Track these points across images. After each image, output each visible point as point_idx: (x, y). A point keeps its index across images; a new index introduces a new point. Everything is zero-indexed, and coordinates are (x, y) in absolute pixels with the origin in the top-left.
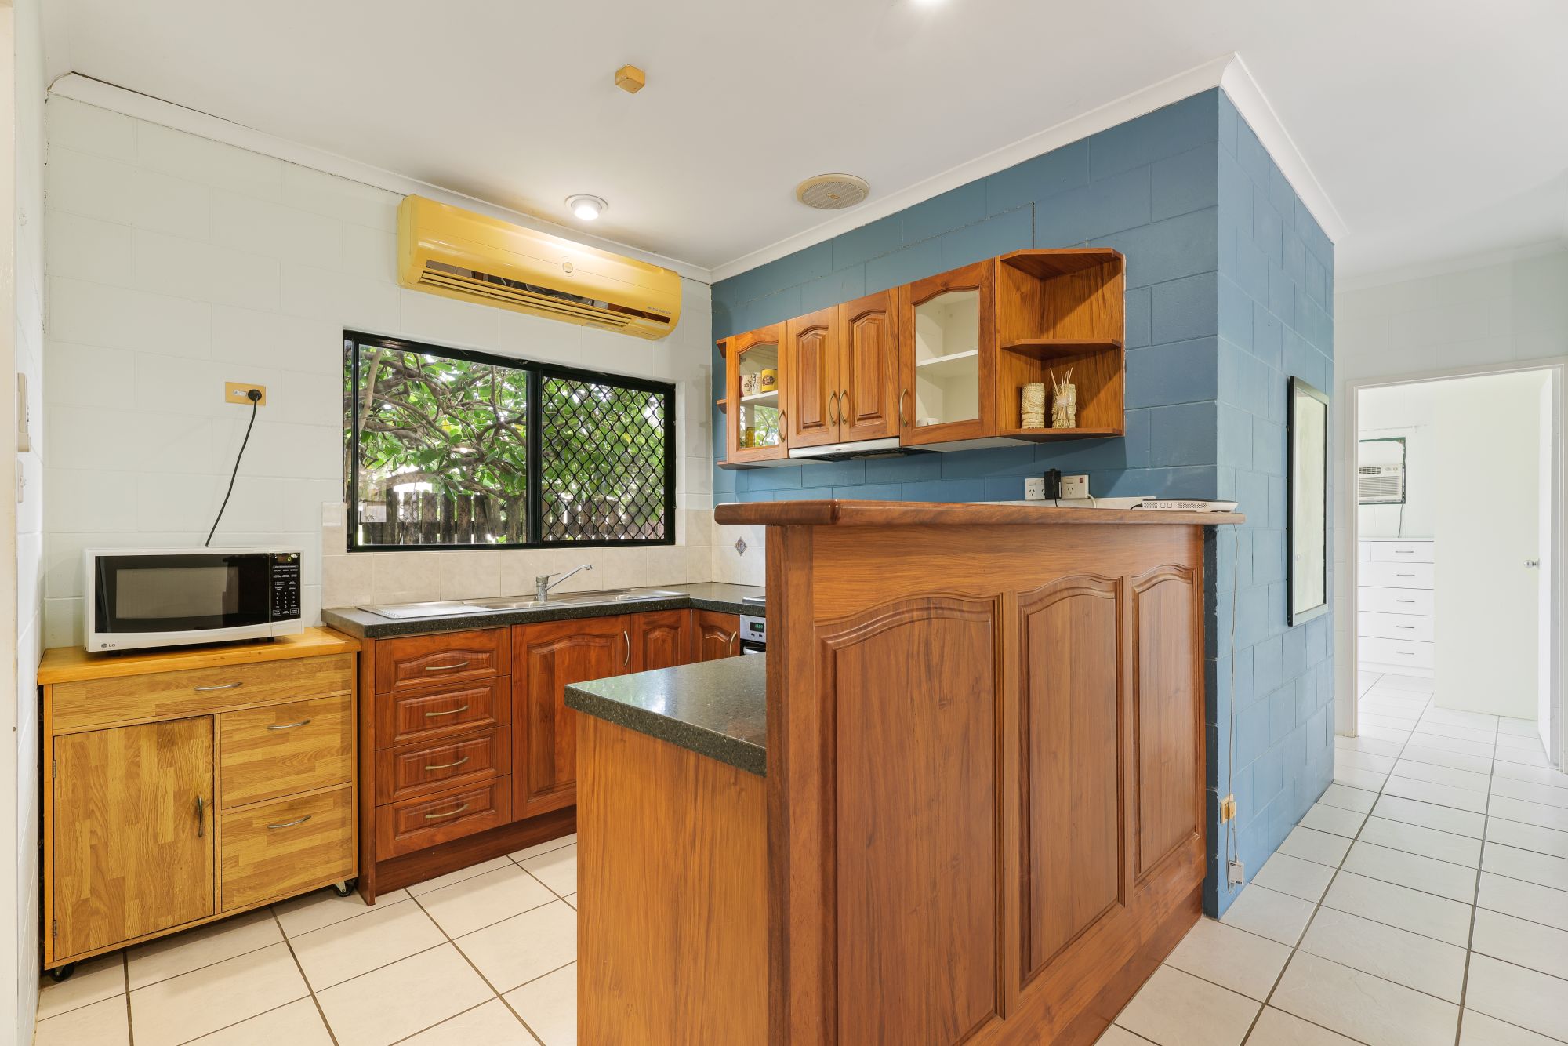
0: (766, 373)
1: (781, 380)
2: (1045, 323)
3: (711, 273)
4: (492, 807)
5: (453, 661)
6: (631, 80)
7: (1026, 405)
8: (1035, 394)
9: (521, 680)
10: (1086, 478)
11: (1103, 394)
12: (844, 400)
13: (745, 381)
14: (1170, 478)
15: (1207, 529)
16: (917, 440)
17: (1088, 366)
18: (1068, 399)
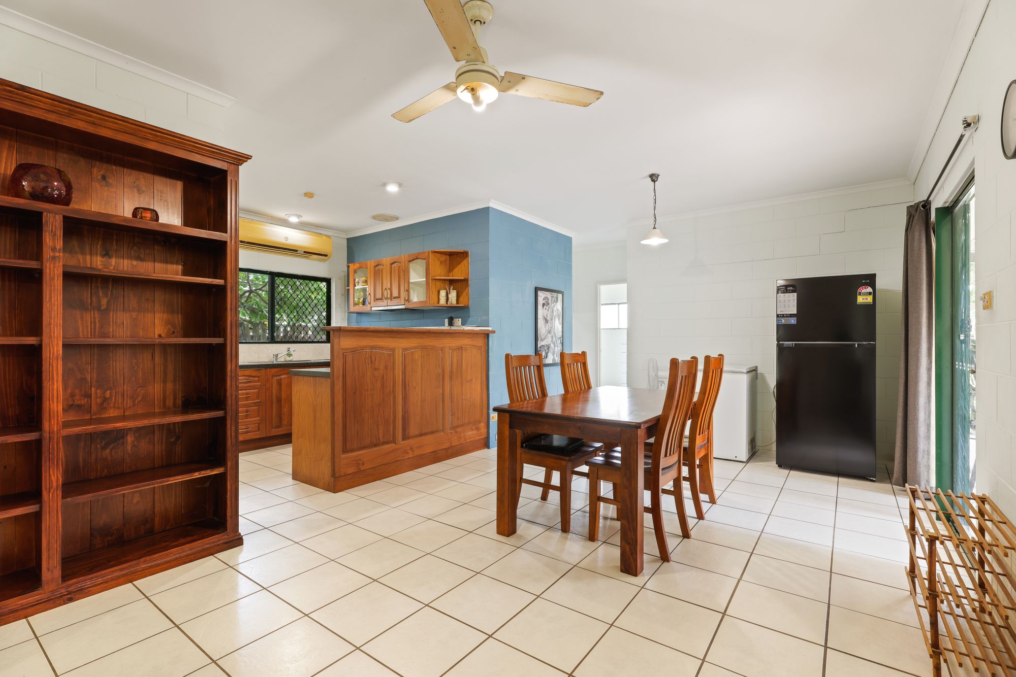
0: (364, 278)
1: (369, 282)
2: (451, 270)
3: (346, 234)
4: (259, 431)
5: (246, 379)
6: (309, 195)
7: (441, 297)
8: (443, 293)
9: (269, 387)
10: (460, 319)
11: (464, 293)
12: (389, 291)
13: (356, 281)
14: (480, 320)
15: (487, 335)
16: (410, 306)
17: (460, 285)
18: (453, 295)
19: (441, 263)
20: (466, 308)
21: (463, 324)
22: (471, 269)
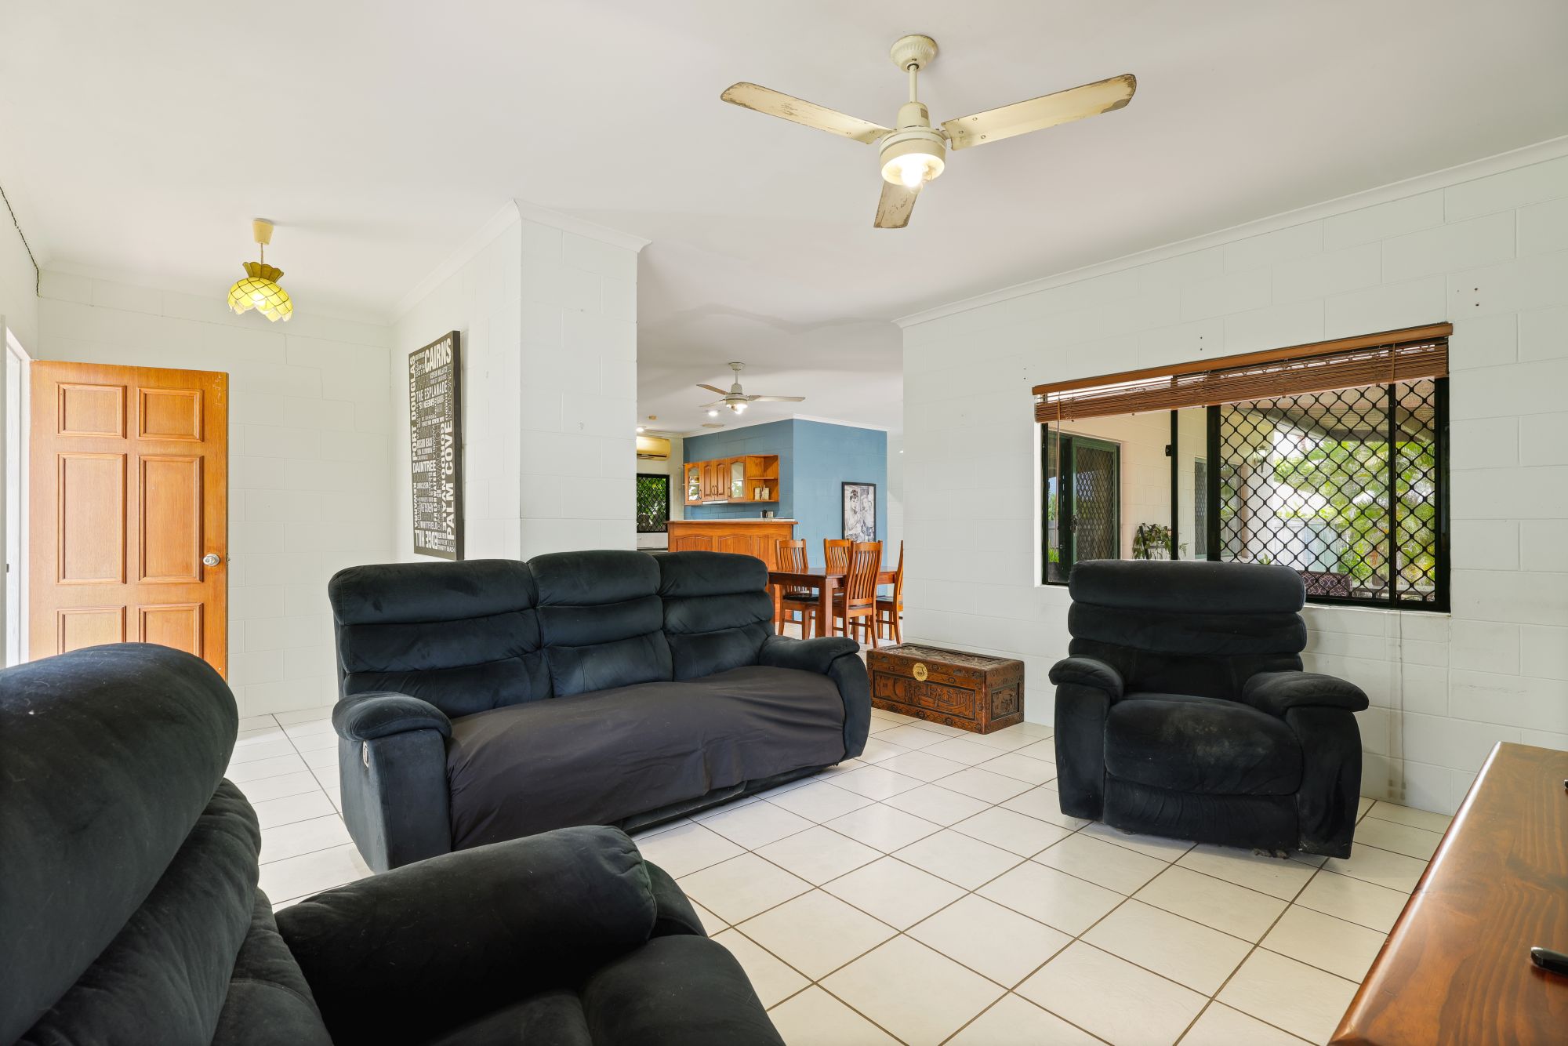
0: (696, 475)
1: (700, 479)
3: (683, 436)
7: (755, 494)
8: (757, 491)
10: (773, 513)
11: (775, 491)
12: (716, 488)
13: (690, 477)
14: (787, 513)
15: (791, 526)
16: (732, 501)
17: (771, 484)
18: (766, 491)
19: (757, 465)
20: (776, 503)
21: (774, 516)
22: (780, 470)
